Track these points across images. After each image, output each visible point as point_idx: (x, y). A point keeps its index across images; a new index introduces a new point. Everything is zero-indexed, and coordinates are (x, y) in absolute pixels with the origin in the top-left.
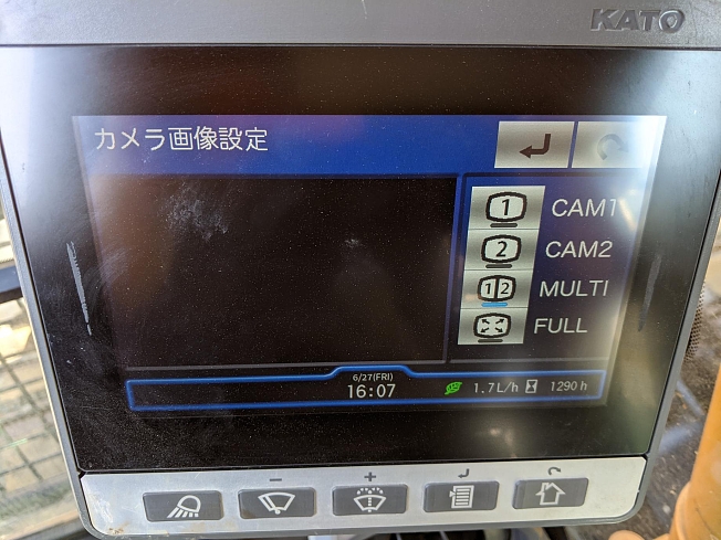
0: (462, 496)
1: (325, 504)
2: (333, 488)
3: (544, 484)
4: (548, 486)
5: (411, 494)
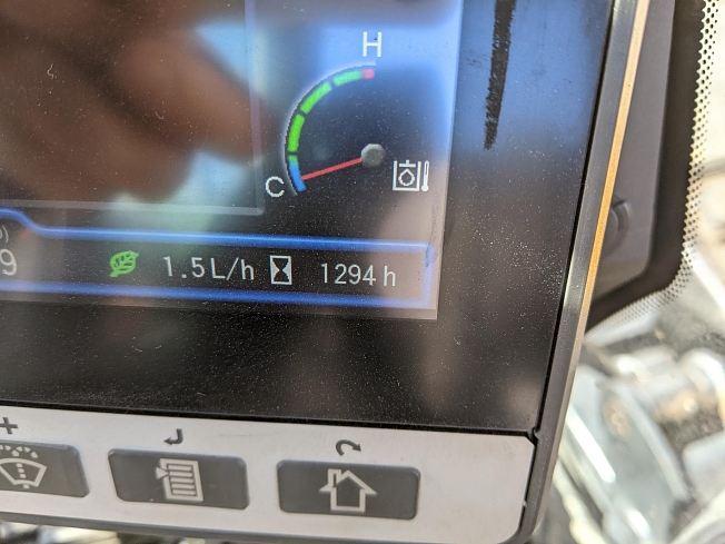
0: (181, 479)
3: (331, 473)
4: (341, 477)
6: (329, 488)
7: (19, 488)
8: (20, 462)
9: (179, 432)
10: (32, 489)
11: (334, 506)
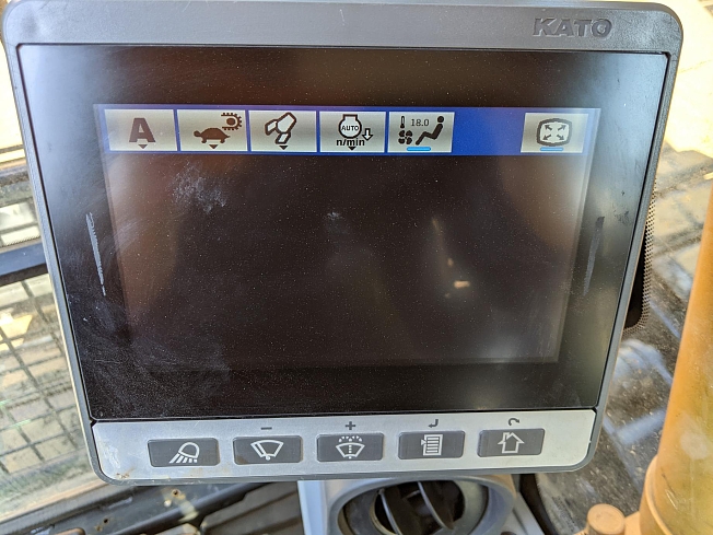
0: (432, 445)
1: (310, 450)
2: (317, 436)
3: (504, 434)
4: (509, 436)
5: (387, 442)
6: (503, 442)
7: (347, 459)
8: (350, 444)
9: (437, 421)
10: (353, 459)
11: (503, 452)
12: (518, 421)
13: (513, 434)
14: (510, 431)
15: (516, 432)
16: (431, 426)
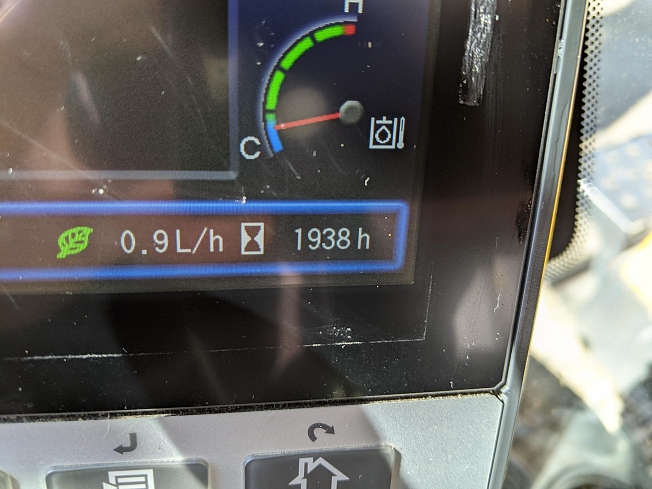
12: (330, 430)
13: (321, 461)
14: (315, 455)
15: (329, 456)
16: (121, 450)
